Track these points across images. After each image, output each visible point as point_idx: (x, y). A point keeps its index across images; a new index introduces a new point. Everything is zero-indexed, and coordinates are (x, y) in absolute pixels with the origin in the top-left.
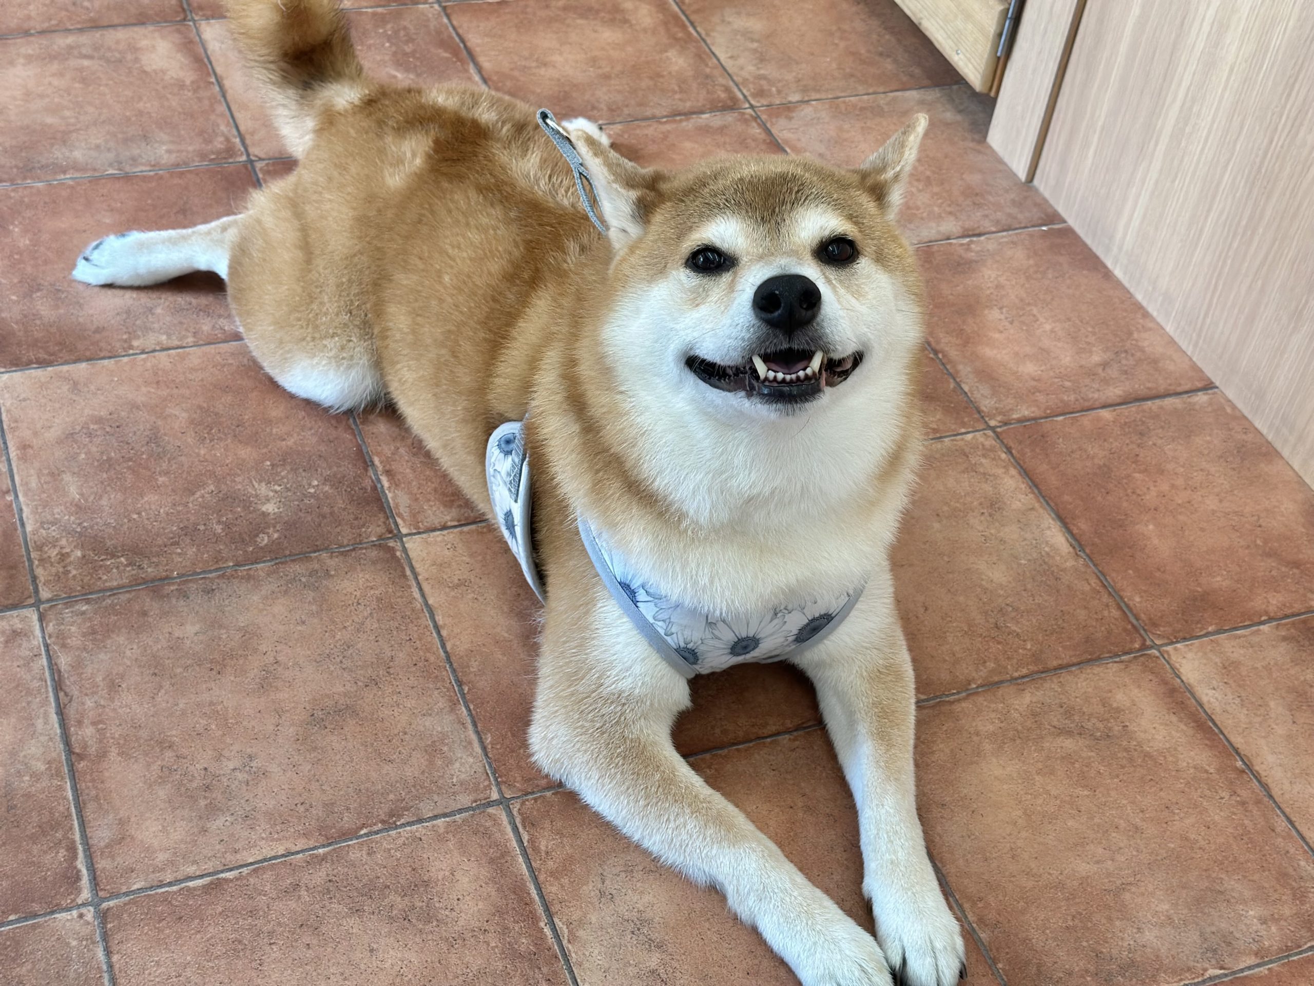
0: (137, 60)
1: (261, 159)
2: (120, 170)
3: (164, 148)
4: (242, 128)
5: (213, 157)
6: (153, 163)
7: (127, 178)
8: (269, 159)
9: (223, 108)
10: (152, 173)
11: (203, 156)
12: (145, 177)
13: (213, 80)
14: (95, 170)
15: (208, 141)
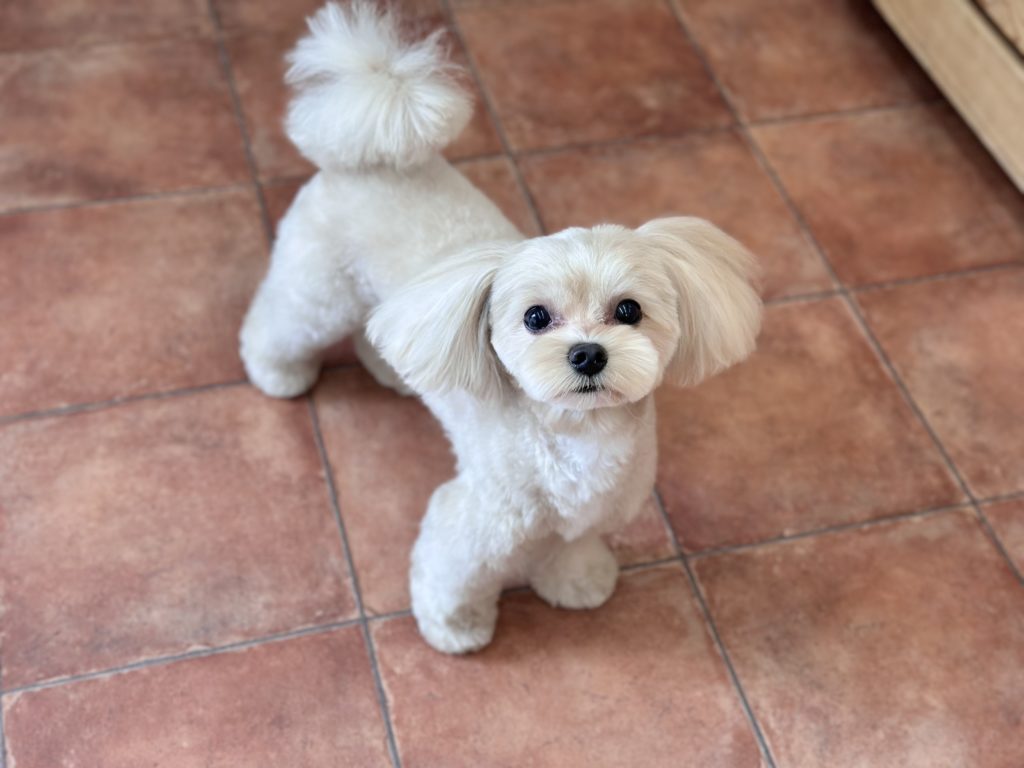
0: (236, 444)
1: (378, 615)
2: (207, 644)
3: (263, 599)
4: (356, 558)
5: (319, 613)
6: (246, 628)
7: (214, 658)
8: (387, 615)
9: (332, 524)
10: (244, 648)
11: (307, 611)
12: (235, 655)
13: (323, 473)
14: (175, 645)
15: (315, 586)
